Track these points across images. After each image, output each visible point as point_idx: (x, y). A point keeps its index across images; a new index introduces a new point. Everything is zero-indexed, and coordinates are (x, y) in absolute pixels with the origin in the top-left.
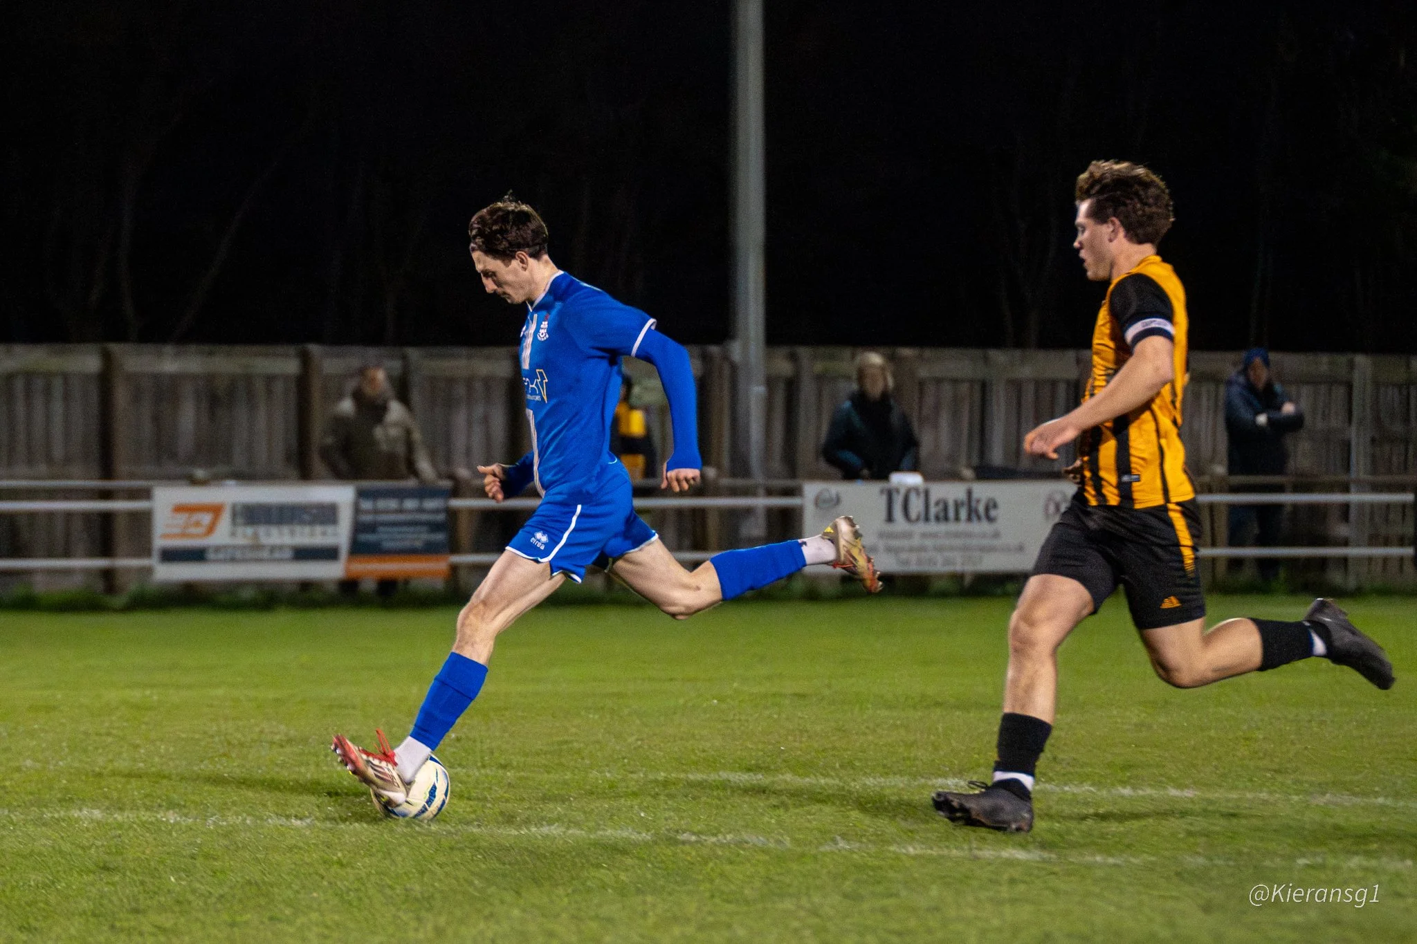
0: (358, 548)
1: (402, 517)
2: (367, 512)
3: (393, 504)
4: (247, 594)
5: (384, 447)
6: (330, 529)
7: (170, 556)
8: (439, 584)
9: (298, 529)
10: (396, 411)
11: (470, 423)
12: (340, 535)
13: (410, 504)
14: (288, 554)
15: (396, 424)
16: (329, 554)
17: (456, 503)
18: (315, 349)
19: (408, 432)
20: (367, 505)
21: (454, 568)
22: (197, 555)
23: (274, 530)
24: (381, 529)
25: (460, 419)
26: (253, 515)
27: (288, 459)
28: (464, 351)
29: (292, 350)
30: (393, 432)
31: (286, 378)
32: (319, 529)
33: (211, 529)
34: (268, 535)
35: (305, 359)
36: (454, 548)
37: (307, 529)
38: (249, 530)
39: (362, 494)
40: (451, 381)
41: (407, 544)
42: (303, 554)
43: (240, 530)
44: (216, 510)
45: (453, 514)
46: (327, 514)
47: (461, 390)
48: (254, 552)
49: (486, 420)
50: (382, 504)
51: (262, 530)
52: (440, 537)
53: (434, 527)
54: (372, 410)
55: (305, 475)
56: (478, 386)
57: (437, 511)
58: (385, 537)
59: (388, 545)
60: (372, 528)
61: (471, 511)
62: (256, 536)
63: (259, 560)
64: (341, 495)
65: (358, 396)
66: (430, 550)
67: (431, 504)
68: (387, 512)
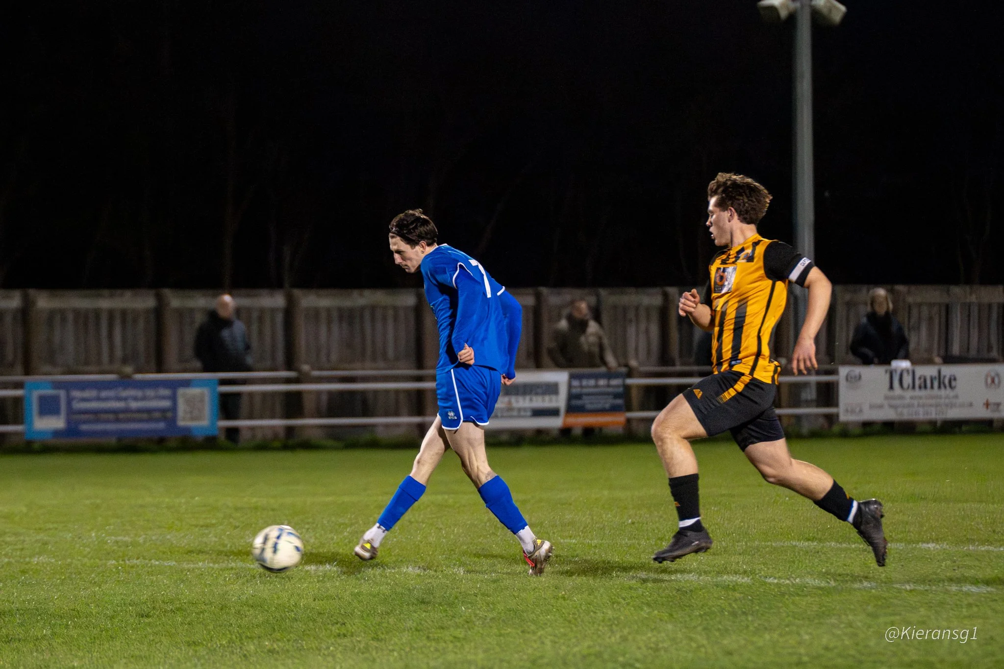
0: (571, 409)
1: (596, 390)
2: (576, 387)
3: (592, 382)
4: (504, 437)
5: (586, 347)
6: (554, 397)
8: (620, 430)
9: (534, 398)
10: (593, 327)
11: (637, 335)
12: (560, 401)
13: (602, 382)
14: (529, 413)
15: (592, 334)
16: (554, 412)
17: (629, 381)
18: (544, 290)
19: (600, 338)
20: (575, 383)
21: (629, 421)
23: (520, 399)
24: (585, 397)
25: (631, 330)
27: (528, 355)
28: (633, 290)
29: (530, 290)
30: (592, 339)
32: (547, 398)
34: (517, 402)
35: (538, 297)
36: (629, 409)
37: (540, 398)
38: (506, 399)
39: (572, 377)
40: (625, 309)
41: (599, 406)
42: (538, 413)
45: (627, 388)
46: (551, 389)
47: (631, 315)
48: (509, 412)
49: (647, 331)
50: (585, 382)
51: (513, 399)
52: (619, 402)
53: (616, 396)
54: (580, 326)
55: (538, 365)
56: (642, 313)
57: (618, 386)
58: (587, 402)
59: (589, 406)
60: (579, 396)
61: (639, 387)
62: (510, 403)
63: (511, 417)
64: (560, 377)
65: (570, 318)
66: (614, 409)
67: (615, 382)
68: (588, 387)
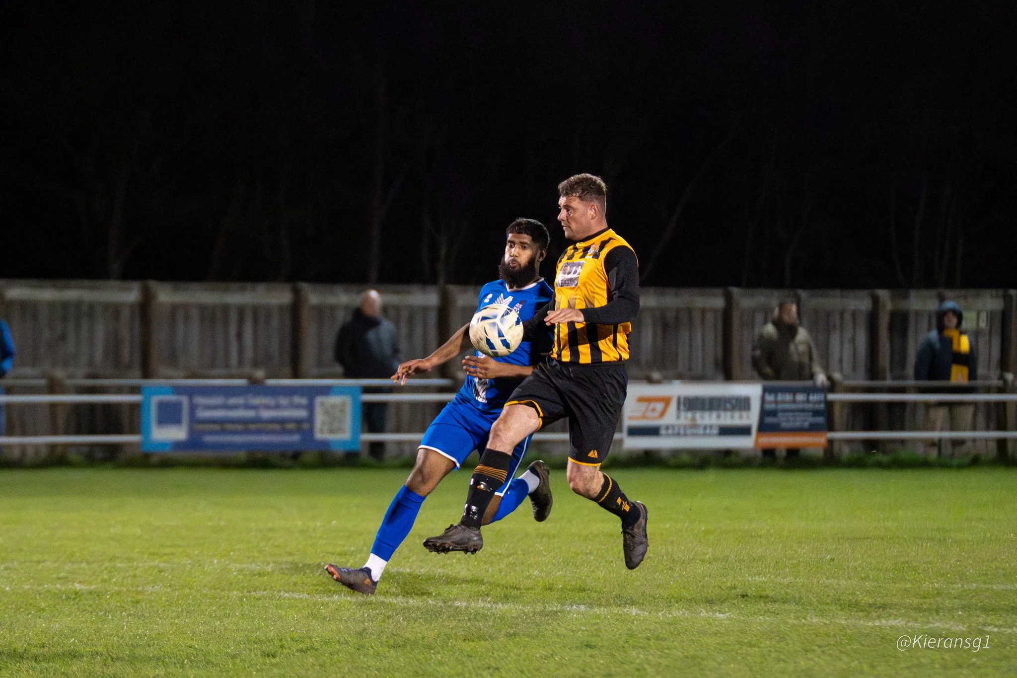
0: (763, 428)
1: (793, 406)
2: (770, 403)
3: (788, 397)
4: (685, 458)
5: (795, 358)
6: (744, 414)
7: (635, 432)
8: (819, 453)
9: (722, 414)
10: (802, 334)
11: (842, 344)
12: (752, 418)
13: (800, 397)
14: (715, 431)
16: (744, 431)
17: (831, 397)
18: (735, 291)
20: (770, 398)
21: (831, 442)
22: (653, 431)
23: (706, 414)
24: (780, 414)
25: (835, 339)
26: (692, 404)
27: (716, 364)
28: (837, 292)
29: (719, 291)
31: (714, 311)
32: (737, 414)
33: (663, 413)
34: (702, 418)
35: (728, 298)
36: (831, 427)
37: (729, 414)
38: (690, 415)
39: (765, 390)
40: (828, 314)
41: (798, 424)
42: (725, 431)
43: (683, 414)
44: (666, 401)
45: (830, 405)
46: (743, 404)
48: (692, 429)
49: (853, 340)
50: (780, 397)
51: (698, 415)
52: (821, 420)
53: (816, 413)
55: (728, 376)
56: (848, 316)
57: (819, 402)
58: (782, 420)
59: (784, 425)
60: (774, 413)
61: (843, 404)
62: (694, 419)
63: (695, 435)
64: (752, 391)
65: (777, 323)
66: (813, 429)
67: (814, 397)
68: (784, 402)
